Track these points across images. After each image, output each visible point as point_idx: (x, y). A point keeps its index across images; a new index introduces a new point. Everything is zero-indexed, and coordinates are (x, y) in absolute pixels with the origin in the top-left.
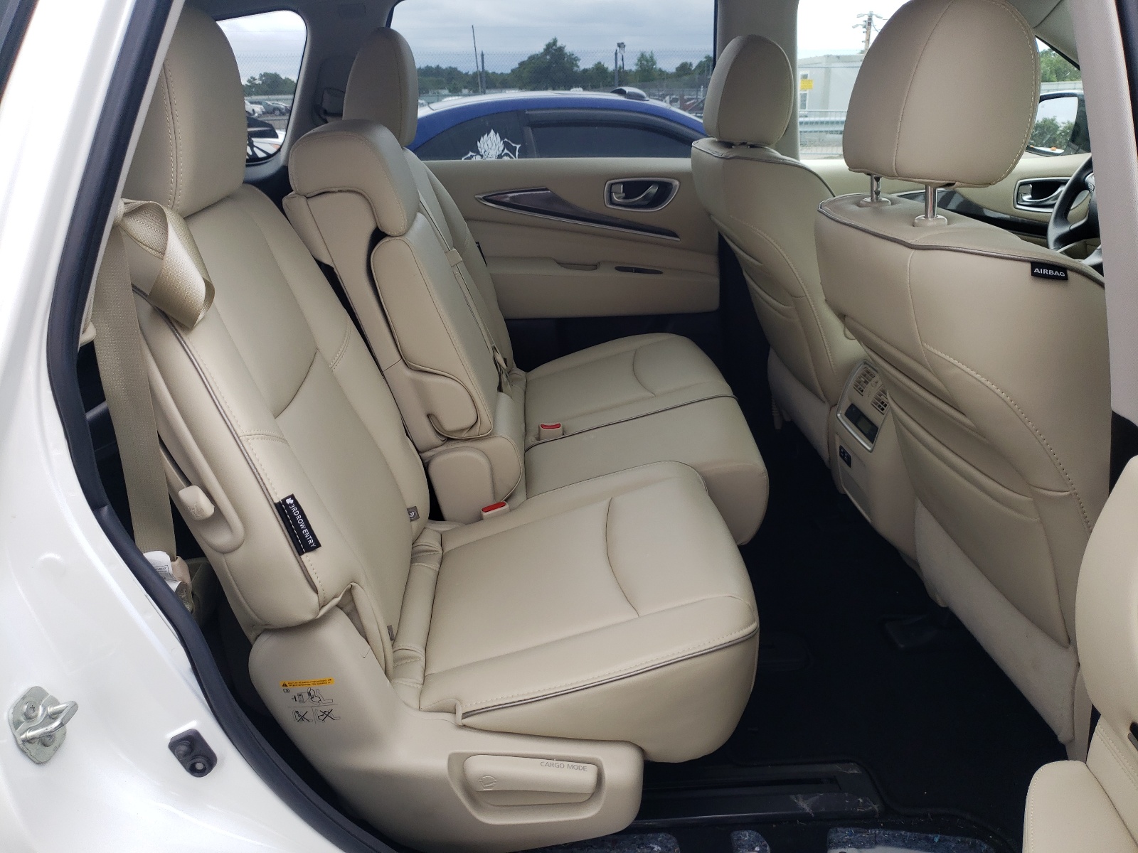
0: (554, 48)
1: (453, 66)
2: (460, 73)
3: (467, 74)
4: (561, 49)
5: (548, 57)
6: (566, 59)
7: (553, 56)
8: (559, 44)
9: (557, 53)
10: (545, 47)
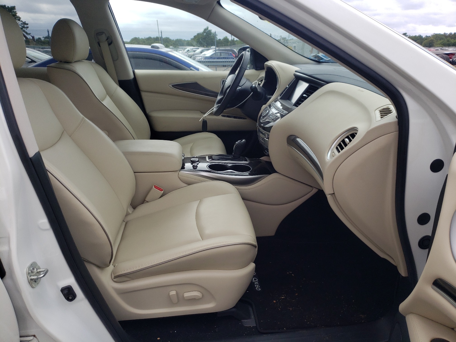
0: (207, 30)
1: (168, 37)
2: (170, 40)
3: (173, 40)
4: (210, 31)
5: (205, 34)
6: (212, 35)
7: (207, 33)
8: (209, 29)
9: (208, 32)
10: (203, 30)
